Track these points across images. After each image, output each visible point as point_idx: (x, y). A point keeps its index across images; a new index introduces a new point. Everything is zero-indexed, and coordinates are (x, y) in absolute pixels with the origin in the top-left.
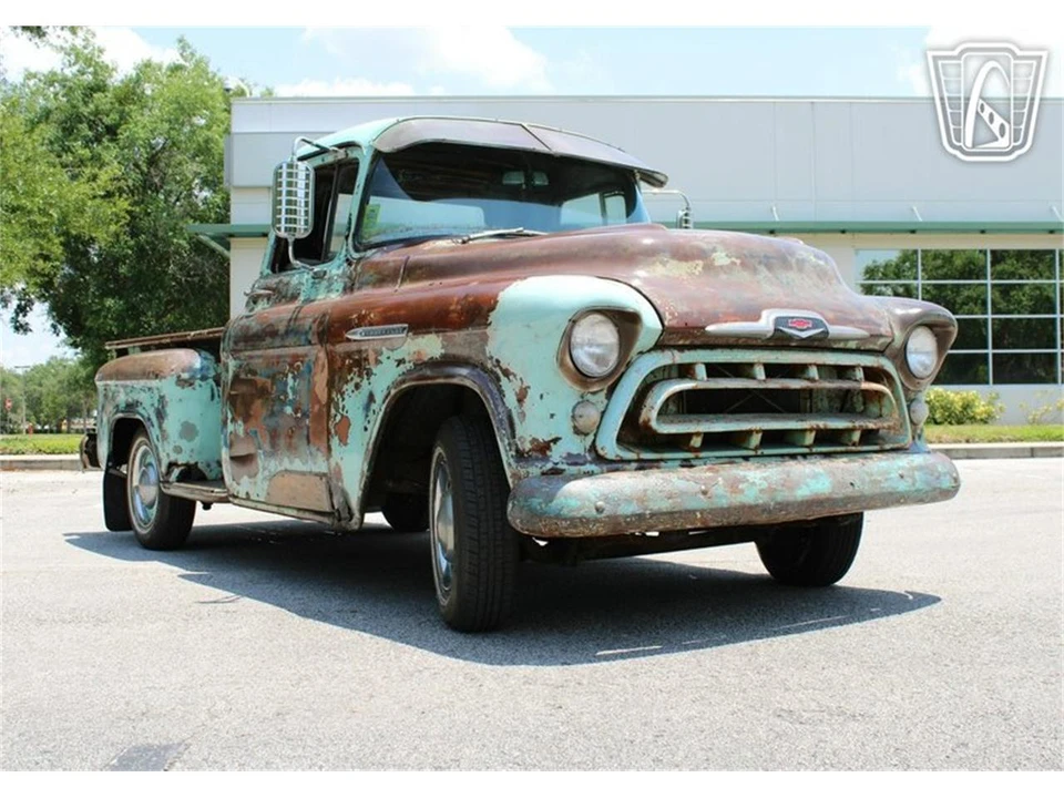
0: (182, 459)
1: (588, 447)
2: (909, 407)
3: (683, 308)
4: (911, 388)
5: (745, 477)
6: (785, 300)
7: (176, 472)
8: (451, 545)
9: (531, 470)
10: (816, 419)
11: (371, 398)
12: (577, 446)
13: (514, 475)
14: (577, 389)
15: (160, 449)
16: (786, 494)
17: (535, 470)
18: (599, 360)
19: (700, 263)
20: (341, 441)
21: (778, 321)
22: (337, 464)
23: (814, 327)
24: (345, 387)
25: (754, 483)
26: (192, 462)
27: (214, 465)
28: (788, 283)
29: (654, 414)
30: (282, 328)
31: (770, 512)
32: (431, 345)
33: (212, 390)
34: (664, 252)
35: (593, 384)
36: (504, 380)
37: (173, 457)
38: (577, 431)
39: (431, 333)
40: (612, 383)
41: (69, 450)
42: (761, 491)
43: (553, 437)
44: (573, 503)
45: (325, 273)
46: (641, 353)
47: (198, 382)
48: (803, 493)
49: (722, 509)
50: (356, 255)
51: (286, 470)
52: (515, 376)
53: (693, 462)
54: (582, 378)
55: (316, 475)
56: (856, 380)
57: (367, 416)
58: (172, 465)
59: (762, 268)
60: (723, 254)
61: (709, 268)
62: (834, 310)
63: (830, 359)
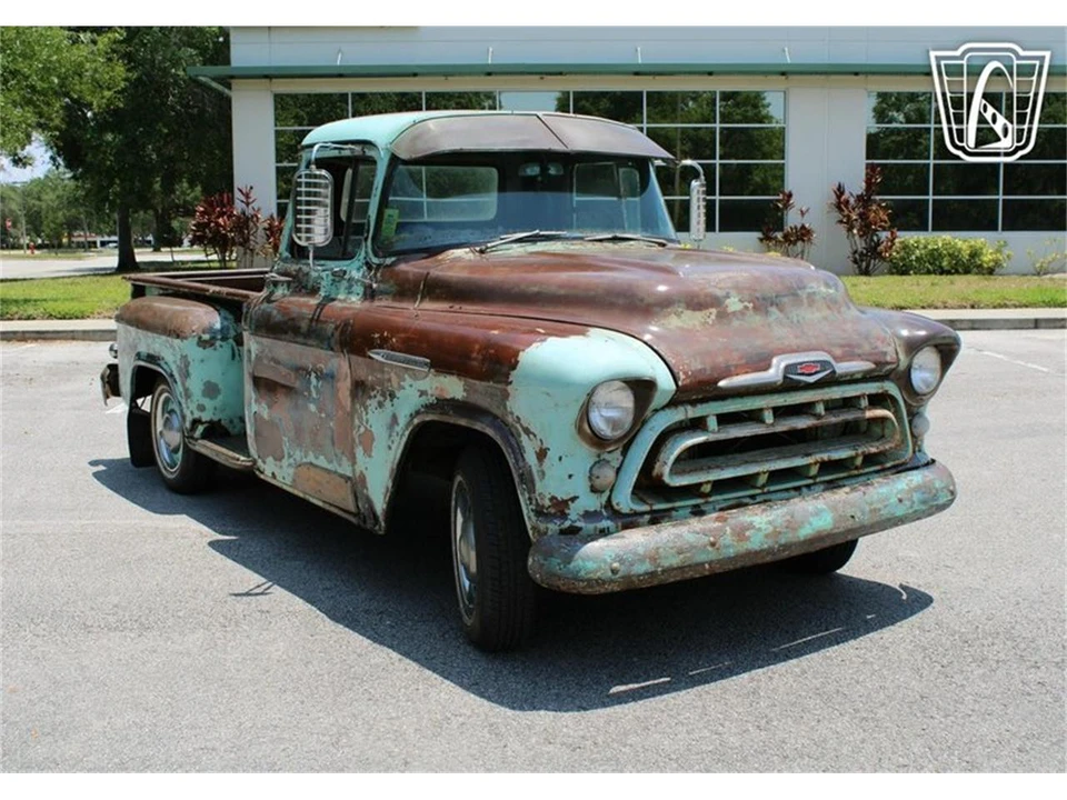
0: (206, 417)
1: (604, 503)
2: (910, 422)
3: (697, 365)
4: (914, 404)
5: (751, 523)
6: (794, 342)
7: (201, 429)
8: (473, 568)
9: (551, 526)
10: (821, 452)
11: (394, 420)
12: (593, 503)
13: (533, 528)
14: (594, 451)
15: (184, 406)
16: (790, 535)
17: (553, 527)
18: (614, 423)
19: (714, 311)
20: (365, 451)
21: (788, 368)
22: (361, 472)
23: (822, 370)
24: (368, 402)
25: (759, 529)
26: (216, 419)
27: (236, 421)
28: (798, 321)
29: (667, 470)
30: (304, 325)
31: (774, 554)
32: (454, 387)
33: (233, 350)
34: (679, 301)
35: (609, 445)
36: (524, 438)
37: (197, 415)
38: (594, 490)
39: (453, 374)
40: (627, 441)
41: (80, 315)
42: (767, 536)
43: (572, 495)
44: (590, 565)
45: (345, 272)
46: (656, 411)
47: (218, 343)
48: (805, 532)
49: (729, 558)
50: (375, 260)
51: (311, 464)
52: (535, 436)
53: (703, 508)
54: (597, 441)
55: (342, 476)
56: (860, 409)
57: (390, 436)
58: (196, 422)
59: (773, 309)
60: (736, 300)
61: (723, 315)
62: (842, 346)
63: (836, 393)
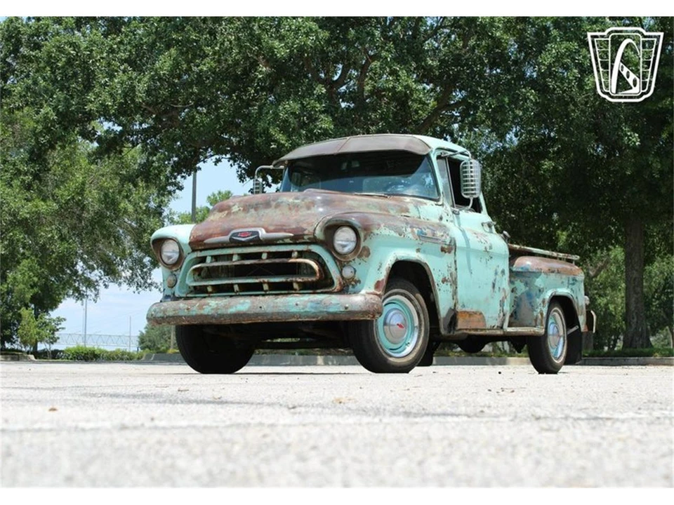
1: (173, 292)
2: (342, 270)
4: (342, 260)
12: (169, 292)
14: (169, 270)
16: (224, 310)
18: (169, 258)
19: (226, 212)
21: (234, 234)
23: (252, 235)
25: (210, 306)
31: (215, 318)
34: (217, 209)
35: (173, 268)
38: (168, 286)
40: (180, 267)
42: (212, 309)
48: (232, 310)
54: (166, 265)
59: (252, 210)
61: (229, 213)
62: (277, 225)
63: (273, 249)
